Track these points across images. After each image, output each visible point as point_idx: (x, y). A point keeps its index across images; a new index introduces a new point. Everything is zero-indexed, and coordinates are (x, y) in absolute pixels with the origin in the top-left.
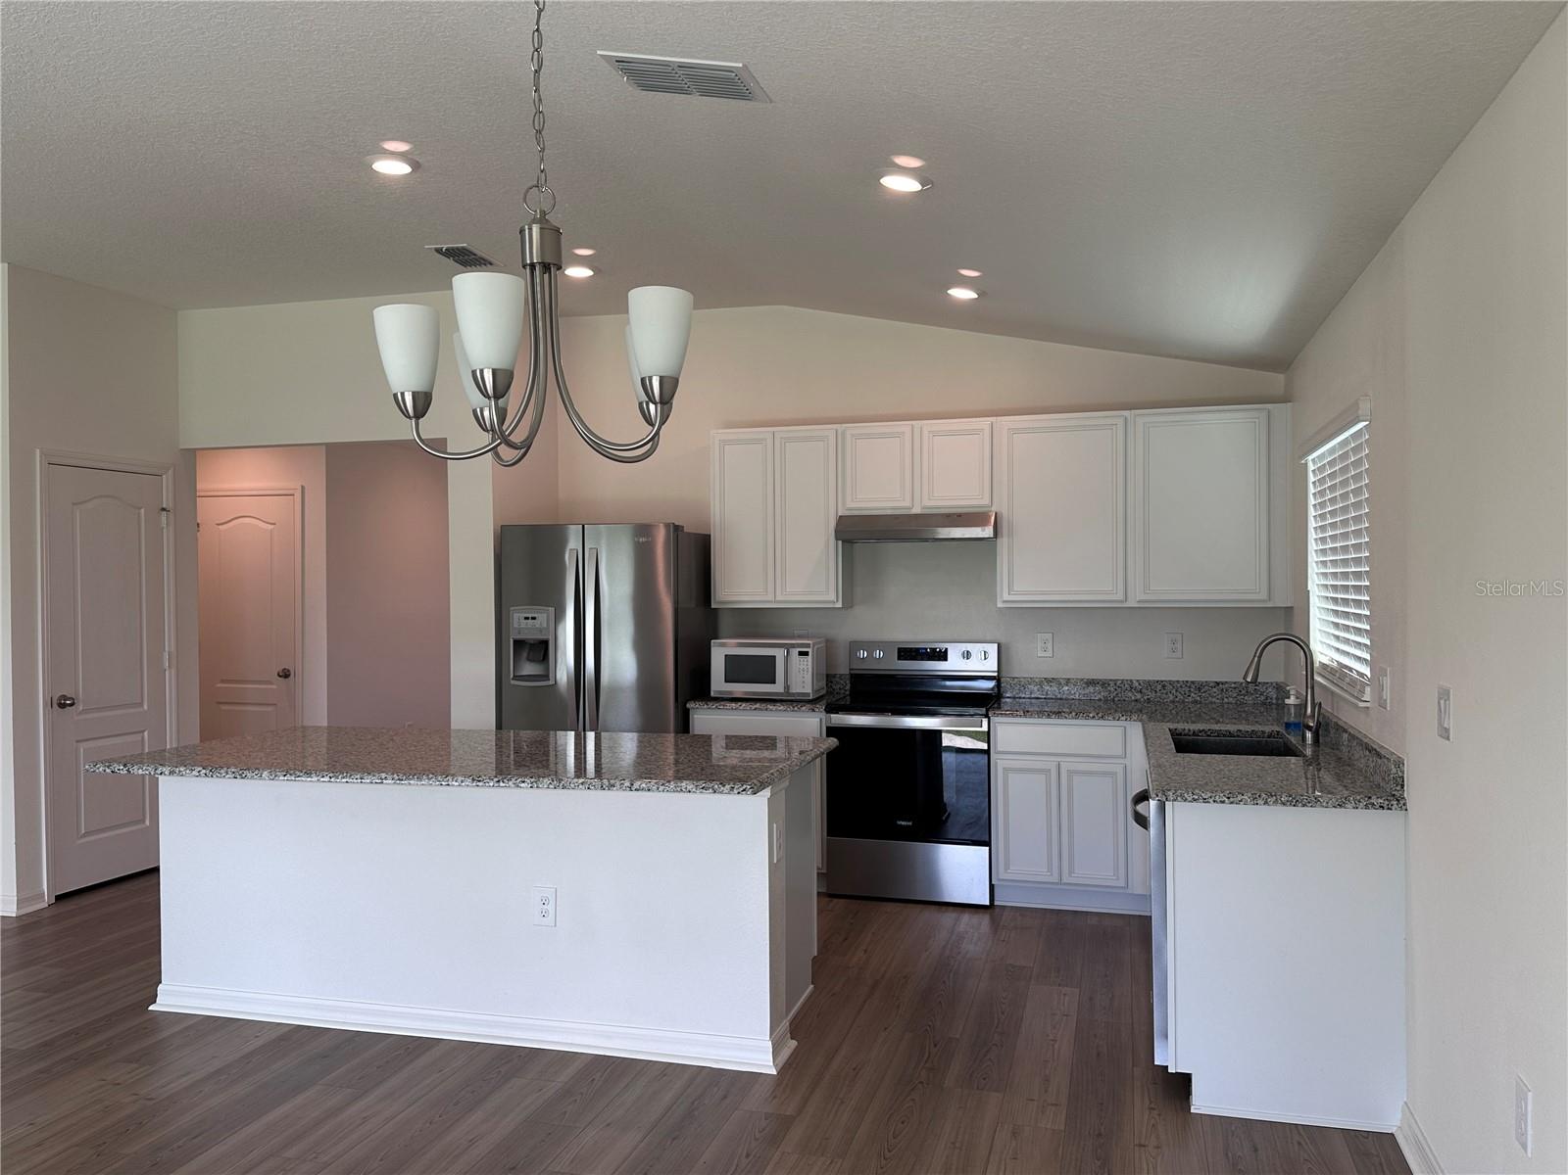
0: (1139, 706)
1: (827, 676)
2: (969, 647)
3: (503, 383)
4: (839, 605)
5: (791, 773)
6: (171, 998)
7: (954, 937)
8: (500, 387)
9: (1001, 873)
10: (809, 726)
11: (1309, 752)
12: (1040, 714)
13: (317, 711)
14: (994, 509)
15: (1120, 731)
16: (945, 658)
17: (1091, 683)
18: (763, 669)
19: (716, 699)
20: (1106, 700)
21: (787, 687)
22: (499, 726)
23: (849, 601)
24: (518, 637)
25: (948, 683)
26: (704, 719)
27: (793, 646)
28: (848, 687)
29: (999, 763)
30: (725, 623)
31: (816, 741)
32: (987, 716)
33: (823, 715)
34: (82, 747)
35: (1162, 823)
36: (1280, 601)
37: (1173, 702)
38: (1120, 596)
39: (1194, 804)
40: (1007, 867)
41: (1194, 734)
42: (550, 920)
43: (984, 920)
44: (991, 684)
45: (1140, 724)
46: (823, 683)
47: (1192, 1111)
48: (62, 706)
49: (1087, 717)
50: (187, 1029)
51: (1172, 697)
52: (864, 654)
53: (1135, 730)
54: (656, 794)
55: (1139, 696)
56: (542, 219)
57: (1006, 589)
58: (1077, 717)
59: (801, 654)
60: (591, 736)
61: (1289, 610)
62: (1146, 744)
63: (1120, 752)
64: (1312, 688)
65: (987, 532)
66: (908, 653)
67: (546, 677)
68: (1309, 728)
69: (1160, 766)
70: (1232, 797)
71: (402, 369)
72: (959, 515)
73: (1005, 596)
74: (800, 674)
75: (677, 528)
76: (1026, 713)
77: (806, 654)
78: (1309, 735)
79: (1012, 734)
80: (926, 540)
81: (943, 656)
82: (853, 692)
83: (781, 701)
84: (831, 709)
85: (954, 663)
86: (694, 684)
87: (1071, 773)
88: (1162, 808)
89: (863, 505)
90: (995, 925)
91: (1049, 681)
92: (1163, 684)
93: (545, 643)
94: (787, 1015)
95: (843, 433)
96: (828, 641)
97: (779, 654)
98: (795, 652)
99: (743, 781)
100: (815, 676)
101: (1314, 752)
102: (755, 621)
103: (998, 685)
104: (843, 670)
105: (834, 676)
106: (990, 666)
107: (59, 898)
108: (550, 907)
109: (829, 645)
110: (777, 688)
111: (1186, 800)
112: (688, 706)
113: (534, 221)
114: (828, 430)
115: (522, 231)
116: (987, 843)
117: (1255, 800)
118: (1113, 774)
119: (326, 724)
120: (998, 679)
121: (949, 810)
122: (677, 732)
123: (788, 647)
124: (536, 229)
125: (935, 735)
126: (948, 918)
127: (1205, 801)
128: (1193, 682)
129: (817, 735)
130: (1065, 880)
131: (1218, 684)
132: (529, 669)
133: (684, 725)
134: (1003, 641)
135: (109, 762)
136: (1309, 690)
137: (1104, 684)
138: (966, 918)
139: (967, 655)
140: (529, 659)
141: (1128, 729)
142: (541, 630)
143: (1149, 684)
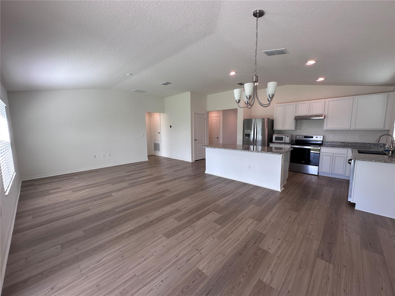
0: (351, 146)
1: (292, 140)
2: (317, 136)
3: (250, 97)
4: (294, 129)
5: (286, 152)
6: (206, 172)
7: (311, 179)
8: (250, 98)
9: (320, 170)
10: (288, 147)
11: (390, 155)
12: (330, 147)
13: (221, 142)
14: (324, 114)
15: (347, 150)
16: (313, 138)
17: (342, 142)
18: (281, 139)
19: (273, 143)
20: (344, 145)
21: (285, 141)
22: (243, 144)
23: (296, 129)
24: (246, 134)
25: (313, 142)
26: (271, 145)
27: (286, 135)
28: (295, 142)
29: (321, 154)
30: (275, 132)
31: (289, 149)
32: (320, 147)
33: (291, 146)
34: (197, 145)
35: (354, 163)
36: (387, 128)
37: (358, 146)
38: (349, 128)
39: (362, 161)
40: (321, 170)
41: (363, 151)
42: (250, 168)
43: (317, 177)
44: (321, 142)
45: (351, 149)
46: (291, 141)
47: (355, 209)
48: (195, 140)
49: (340, 148)
50: (208, 175)
51: (358, 145)
52: (298, 137)
53: (350, 150)
54: (265, 154)
55: (351, 145)
56: (256, 75)
57: (325, 127)
58: (338, 147)
59: (287, 137)
60: (255, 146)
61: (388, 130)
62: (352, 152)
63: (346, 153)
64: (393, 144)
65: (323, 118)
66: (305, 137)
67: (249, 139)
68: (391, 151)
69: (355, 155)
70: (370, 160)
71: (237, 97)
72: (317, 115)
73: (325, 128)
74: (287, 140)
75: (269, 119)
76: (328, 147)
77: (288, 137)
78: (390, 152)
79: (324, 150)
80: (311, 119)
81: (312, 137)
82: (296, 143)
83: (284, 143)
84: (292, 145)
85: (314, 138)
86: (270, 140)
87: (335, 156)
88: (355, 162)
89: (299, 114)
90: (318, 178)
91: (333, 142)
92: (357, 143)
93: (249, 135)
94: (283, 184)
95: (297, 104)
96: (292, 135)
97: (284, 137)
98: (286, 136)
99: (278, 153)
100: (290, 140)
101: (391, 155)
102: (280, 132)
103: (322, 142)
104: (294, 139)
105: (293, 140)
106: (321, 139)
107: (195, 161)
108: (250, 167)
109: (292, 136)
110: (283, 141)
111: (360, 160)
112: (269, 143)
113: (255, 76)
114: (294, 103)
115: (253, 77)
116: (318, 166)
117: (376, 161)
118: (344, 157)
119: (222, 143)
120: (322, 141)
121: (311, 161)
122: (267, 146)
123: (285, 136)
124: (255, 77)
125: (309, 150)
126: (310, 176)
127: (364, 161)
128: (363, 143)
129: (289, 148)
130: (333, 172)
131: (369, 143)
132: (247, 138)
133: (268, 145)
134: (324, 135)
135: (201, 146)
136: (392, 144)
137: (344, 143)
138: (313, 176)
139: (317, 137)
140: (247, 137)
141: (348, 150)
142: (249, 133)
143: (354, 143)
